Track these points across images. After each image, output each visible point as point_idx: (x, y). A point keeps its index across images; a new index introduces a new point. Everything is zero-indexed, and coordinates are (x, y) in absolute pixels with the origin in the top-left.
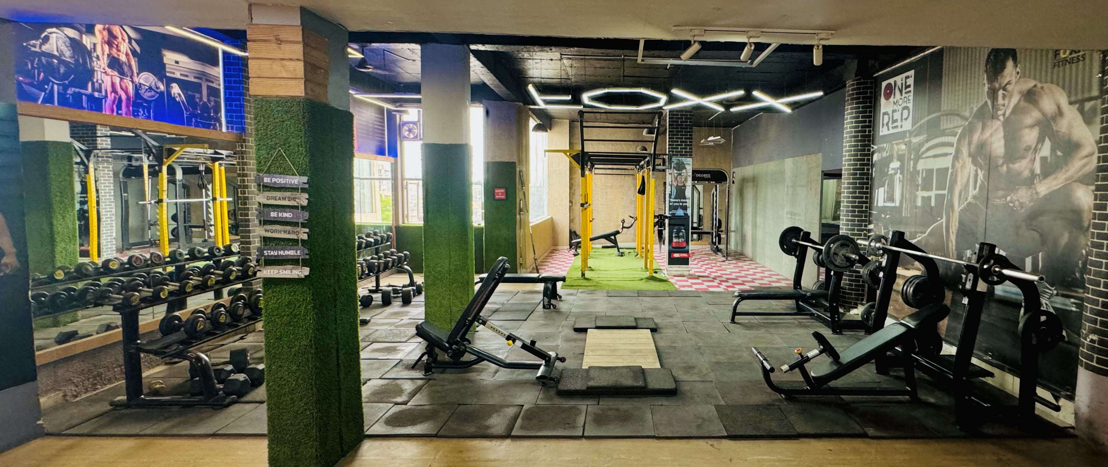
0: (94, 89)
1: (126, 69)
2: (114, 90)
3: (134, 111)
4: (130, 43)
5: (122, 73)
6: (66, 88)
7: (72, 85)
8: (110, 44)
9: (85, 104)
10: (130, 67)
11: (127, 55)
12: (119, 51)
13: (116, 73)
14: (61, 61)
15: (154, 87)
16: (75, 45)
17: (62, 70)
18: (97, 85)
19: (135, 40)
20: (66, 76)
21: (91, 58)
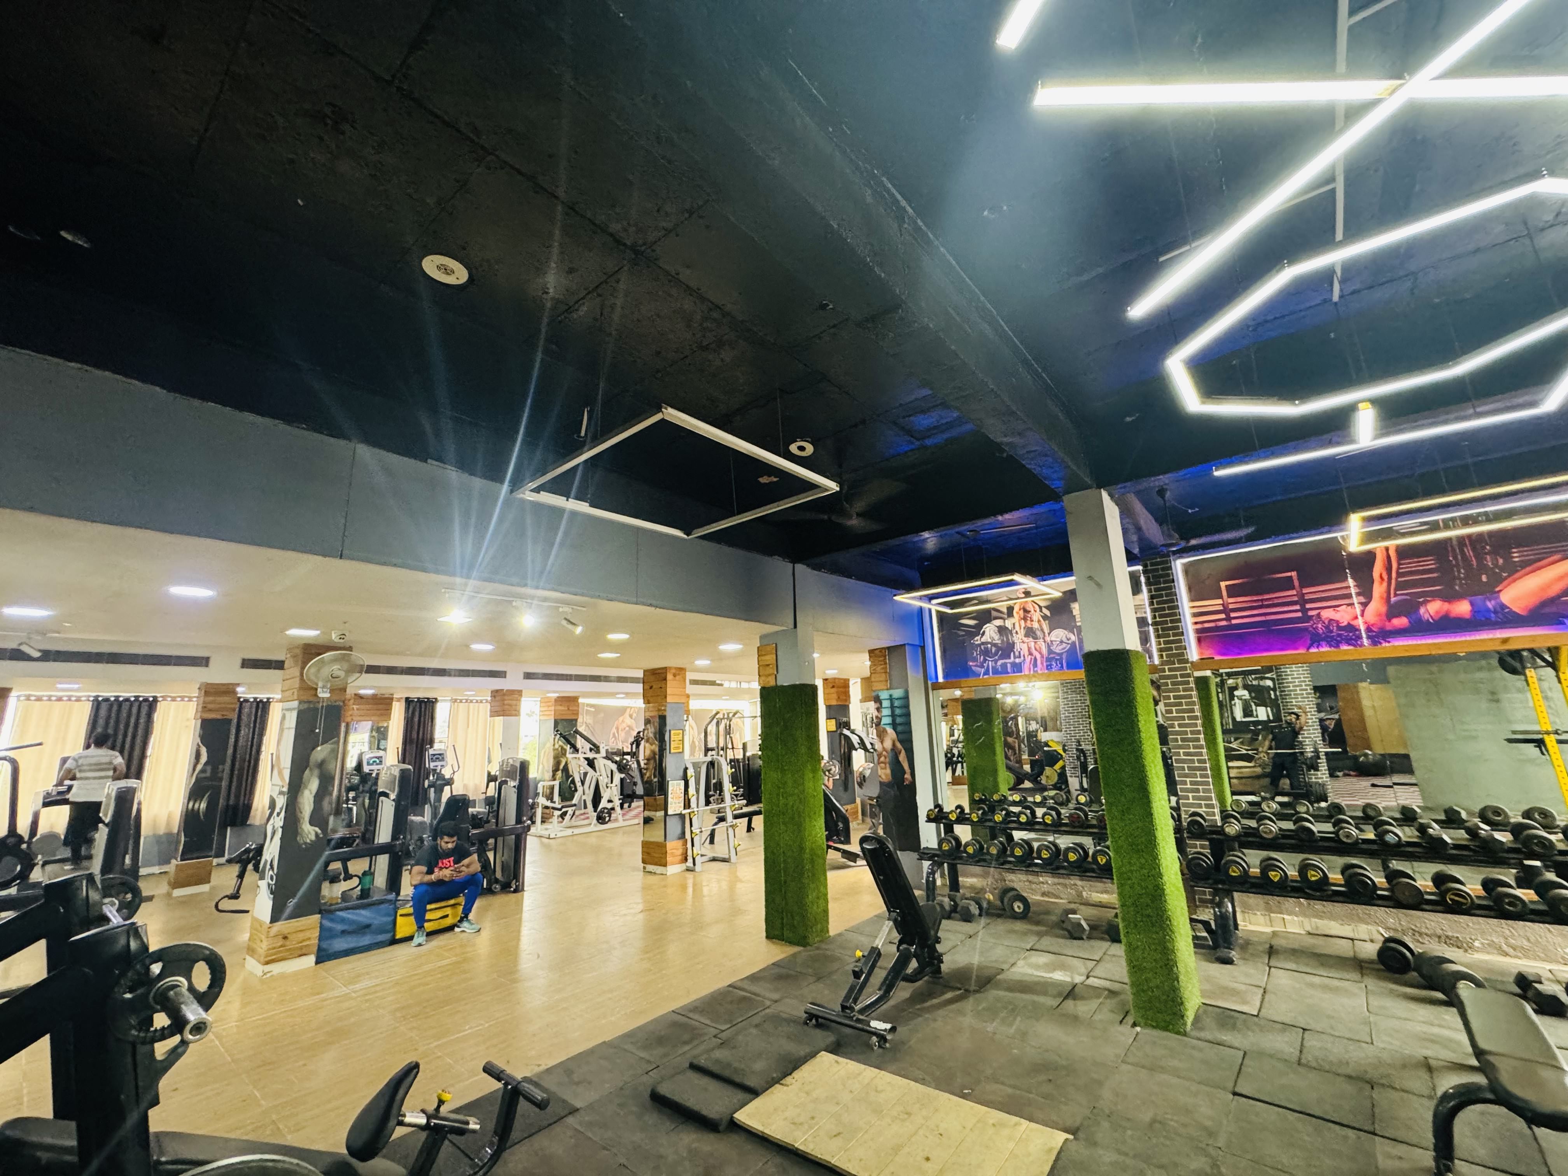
0: (1015, 658)
1: (1039, 633)
2: (1031, 654)
3: (1047, 666)
4: (1041, 611)
5: (1035, 638)
6: (996, 661)
7: (1000, 658)
8: (1025, 619)
9: (1009, 670)
10: (1042, 630)
11: (1039, 621)
12: (1032, 621)
13: (1031, 639)
14: (995, 645)
15: (1065, 640)
16: (1002, 630)
17: (994, 650)
18: (1017, 654)
19: (1047, 607)
20: (996, 654)
21: (1012, 634)
